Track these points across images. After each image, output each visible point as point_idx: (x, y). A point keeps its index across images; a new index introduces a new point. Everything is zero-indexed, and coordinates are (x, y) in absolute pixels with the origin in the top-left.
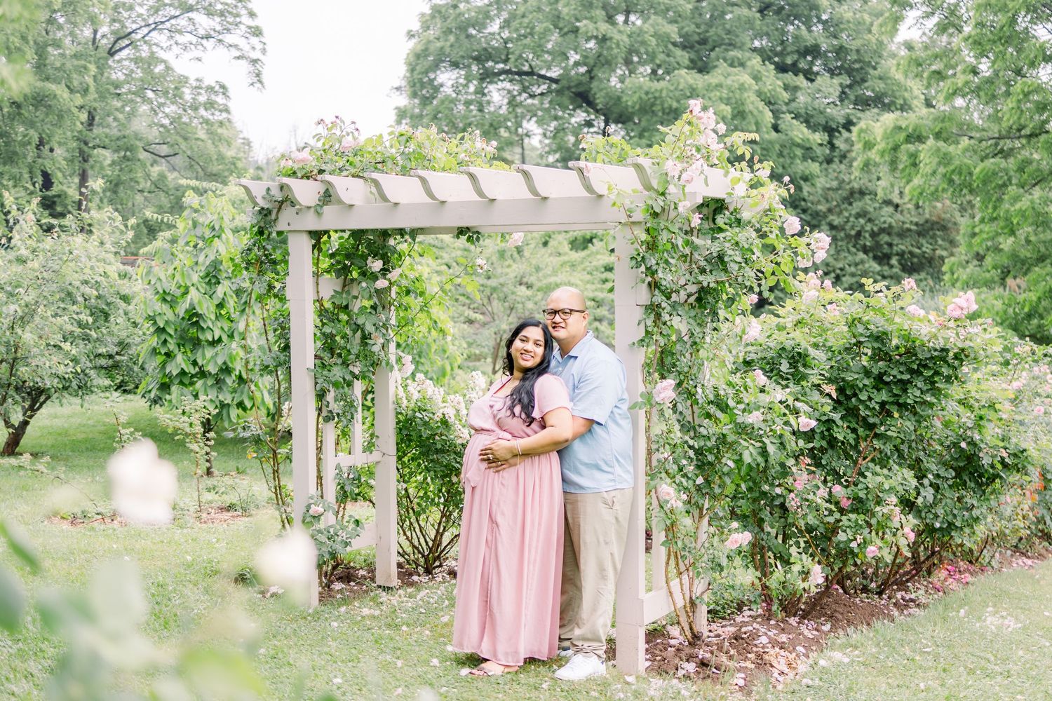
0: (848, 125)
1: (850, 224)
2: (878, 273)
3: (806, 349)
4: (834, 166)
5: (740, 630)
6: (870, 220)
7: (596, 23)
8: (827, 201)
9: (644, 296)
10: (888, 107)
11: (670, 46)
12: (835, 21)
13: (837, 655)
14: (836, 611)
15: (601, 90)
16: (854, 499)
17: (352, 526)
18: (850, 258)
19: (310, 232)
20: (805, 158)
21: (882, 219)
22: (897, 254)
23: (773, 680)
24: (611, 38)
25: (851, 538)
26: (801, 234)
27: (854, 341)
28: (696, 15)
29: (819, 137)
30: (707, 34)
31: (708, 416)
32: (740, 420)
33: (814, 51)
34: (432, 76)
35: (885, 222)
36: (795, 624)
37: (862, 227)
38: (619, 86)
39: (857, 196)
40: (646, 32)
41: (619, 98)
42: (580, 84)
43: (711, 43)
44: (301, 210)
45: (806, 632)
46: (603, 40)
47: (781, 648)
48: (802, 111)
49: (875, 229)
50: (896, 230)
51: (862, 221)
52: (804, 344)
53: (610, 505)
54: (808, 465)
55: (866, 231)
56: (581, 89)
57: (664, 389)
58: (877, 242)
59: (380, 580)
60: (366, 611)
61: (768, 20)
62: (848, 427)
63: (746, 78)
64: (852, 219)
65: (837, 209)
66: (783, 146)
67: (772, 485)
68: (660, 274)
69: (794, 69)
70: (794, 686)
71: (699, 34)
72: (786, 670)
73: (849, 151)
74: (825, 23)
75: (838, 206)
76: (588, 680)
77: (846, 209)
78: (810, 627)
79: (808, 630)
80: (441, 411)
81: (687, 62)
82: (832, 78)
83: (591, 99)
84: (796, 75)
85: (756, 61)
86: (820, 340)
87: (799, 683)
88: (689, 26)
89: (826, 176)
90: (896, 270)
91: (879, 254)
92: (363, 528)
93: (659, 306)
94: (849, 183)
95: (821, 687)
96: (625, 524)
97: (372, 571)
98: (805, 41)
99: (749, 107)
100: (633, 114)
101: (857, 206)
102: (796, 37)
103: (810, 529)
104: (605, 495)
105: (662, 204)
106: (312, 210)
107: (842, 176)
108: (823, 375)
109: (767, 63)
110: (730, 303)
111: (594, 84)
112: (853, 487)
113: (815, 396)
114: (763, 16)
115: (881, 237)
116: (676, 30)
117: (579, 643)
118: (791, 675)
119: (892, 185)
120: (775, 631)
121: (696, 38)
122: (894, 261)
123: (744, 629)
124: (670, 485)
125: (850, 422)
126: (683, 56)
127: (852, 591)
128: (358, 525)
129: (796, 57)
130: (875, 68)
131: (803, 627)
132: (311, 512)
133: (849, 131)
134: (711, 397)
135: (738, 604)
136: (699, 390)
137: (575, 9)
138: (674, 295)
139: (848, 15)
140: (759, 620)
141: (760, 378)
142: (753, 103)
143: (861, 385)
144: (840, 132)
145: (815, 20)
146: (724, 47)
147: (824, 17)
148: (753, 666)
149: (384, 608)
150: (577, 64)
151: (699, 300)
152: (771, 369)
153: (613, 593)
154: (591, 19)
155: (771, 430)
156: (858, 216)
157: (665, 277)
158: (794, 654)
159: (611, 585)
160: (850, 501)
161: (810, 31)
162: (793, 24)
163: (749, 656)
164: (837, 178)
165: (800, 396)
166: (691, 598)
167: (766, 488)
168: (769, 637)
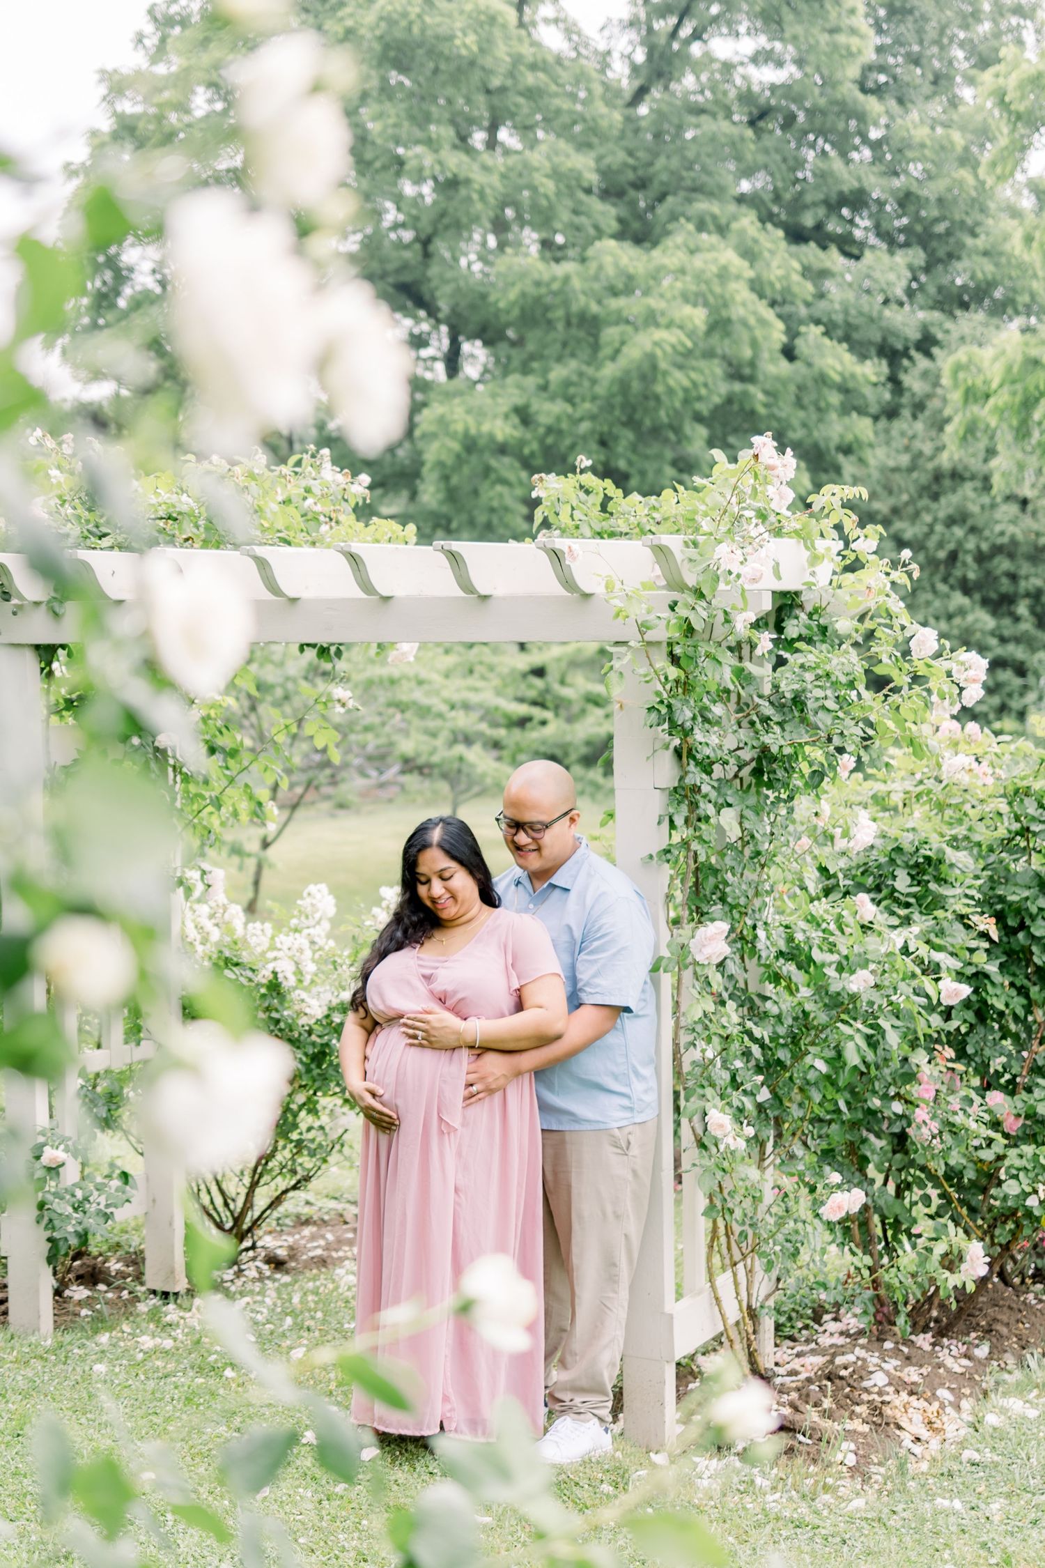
0: (927, 344)
1: (935, 539)
2: (993, 634)
3: (941, 851)
4: (898, 425)
5: (832, 1362)
6: (973, 530)
7: (436, 151)
8: (890, 492)
9: (666, 772)
10: (1002, 309)
11: (581, 195)
12: (895, 143)
13: (1015, 1405)
14: (995, 1320)
15: (447, 282)
16: (1027, 1117)
17: (116, 1183)
18: (937, 603)
19: (37, 647)
20: (845, 410)
21: (998, 528)
22: (1028, 595)
23: (903, 1452)
24: (468, 181)
25: (1028, 1189)
26: (938, 655)
27: (1016, 826)
28: (629, 134)
29: (872, 370)
30: (651, 170)
31: (776, 978)
32: (835, 987)
33: (857, 200)
34: (113, 250)
35: (1002, 534)
36: (928, 1348)
37: (960, 543)
38: (477, 267)
39: (947, 482)
40: (537, 170)
41: (484, 297)
42: (405, 267)
43: (655, 188)
44: (20, 607)
45: (949, 1362)
46: (450, 185)
47: (911, 1393)
48: (839, 318)
49: (985, 547)
50: (1023, 549)
51: (958, 532)
52: (936, 842)
53: (624, 1149)
54: (951, 1060)
55: (967, 552)
56: (407, 278)
57: (711, 939)
58: (988, 573)
59: (153, 1279)
60: (147, 1342)
61: (768, 141)
62: (1012, 985)
63: (729, 257)
64: (939, 528)
65: (910, 509)
66: (801, 388)
67: (885, 1097)
68: (699, 736)
69: (818, 235)
70: (948, 1464)
71: (634, 169)
72: (924, 1433)
73: (929, 396)
74: (876, 146)
75: (912, 501)
76: (586, 1462)
77: (928, 510)
78: (955, 1352)
79: (951, 1357)
80: (270, 967)
81: (614, 226)
82: (891, 252)
83: (427, 297)
84: (824, 248)
85: (747, 222)
86: (960, 831)
87: (957, 1458)
88: (613, 153)
89: (888, 443)
90: (1027, 626)
91: (993, 595)
92: (135, 1187)
93: (696, 789)
94: (932, 458)
95: (996, 1465)
96: (647, 1181)
97: (136, 1260)
98: (838, 181)
99: (737, 312)
100: (508, 325)
101: (948, 504)
102: (822, 175)
103: (953, 1175)
104: (617, 1132)
105: (704, 614)
106: (43, 607)
107: (917, 445)
108: (972, 898)
109: (769, 226)
110: (817, 779)
111: (434, 271)
112: (1024, 1095)
113: (959, 936)
114: (759, 132)
115: (996, 561)
116: (592, 164)
117: (566, 1396)
118: (935, 1444)
119: (1021, 467)
120: (895, 1362)
121: (631, 176)
122: (1022, 609)
123: (839, 1360)
124: (722, 1111)
125: (1014, 975)
126: (607, 213)
127: (1017, 1280)
128: (126, 1183)
129: (821, 212)
130: (974, 235)
131: (943, 1355)
132: (45, 1160)
133: (929, 355)
134: (782, 945)
135: (814, 1311)
136: (761, 933)
137: (395, 125)
138: (716, 767)
139: (921, 133)
140: (863, 1341)
141: (864, 905)
142: (744, 304)
143: (1034, 910)
144: (910, 358)
145: (857, 141)
146: (682, 194)
147: (874, 134)
148: (866, 1428)
149: (178, 1333)
150: (396, 226)
151: (758, 772)
152: (880, 888)
153: (626, 1304)
154: (429, 142)
155: (891, 1004)
156: (951, 522)
157: (708, 741)
158: (936, 1405)
159: (624, 1294)
160: (1021, 1121)
161: (848, 161)
162: (812, 146)
163: (858, 1409)
164: (907, 449)
165: (932, 937)
166: (749, 1307)
167: (876, 1103)
168: (887, 1373)
